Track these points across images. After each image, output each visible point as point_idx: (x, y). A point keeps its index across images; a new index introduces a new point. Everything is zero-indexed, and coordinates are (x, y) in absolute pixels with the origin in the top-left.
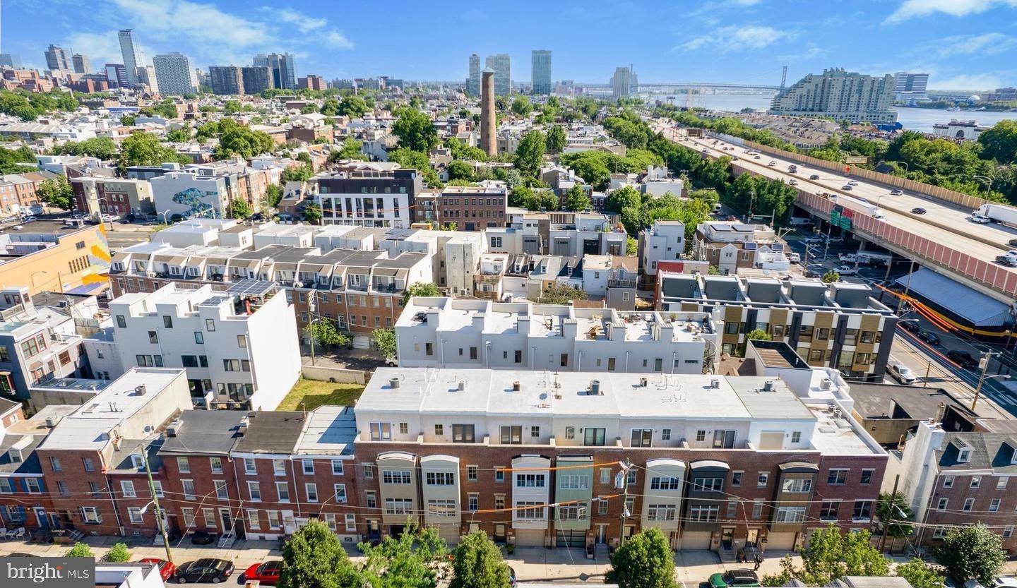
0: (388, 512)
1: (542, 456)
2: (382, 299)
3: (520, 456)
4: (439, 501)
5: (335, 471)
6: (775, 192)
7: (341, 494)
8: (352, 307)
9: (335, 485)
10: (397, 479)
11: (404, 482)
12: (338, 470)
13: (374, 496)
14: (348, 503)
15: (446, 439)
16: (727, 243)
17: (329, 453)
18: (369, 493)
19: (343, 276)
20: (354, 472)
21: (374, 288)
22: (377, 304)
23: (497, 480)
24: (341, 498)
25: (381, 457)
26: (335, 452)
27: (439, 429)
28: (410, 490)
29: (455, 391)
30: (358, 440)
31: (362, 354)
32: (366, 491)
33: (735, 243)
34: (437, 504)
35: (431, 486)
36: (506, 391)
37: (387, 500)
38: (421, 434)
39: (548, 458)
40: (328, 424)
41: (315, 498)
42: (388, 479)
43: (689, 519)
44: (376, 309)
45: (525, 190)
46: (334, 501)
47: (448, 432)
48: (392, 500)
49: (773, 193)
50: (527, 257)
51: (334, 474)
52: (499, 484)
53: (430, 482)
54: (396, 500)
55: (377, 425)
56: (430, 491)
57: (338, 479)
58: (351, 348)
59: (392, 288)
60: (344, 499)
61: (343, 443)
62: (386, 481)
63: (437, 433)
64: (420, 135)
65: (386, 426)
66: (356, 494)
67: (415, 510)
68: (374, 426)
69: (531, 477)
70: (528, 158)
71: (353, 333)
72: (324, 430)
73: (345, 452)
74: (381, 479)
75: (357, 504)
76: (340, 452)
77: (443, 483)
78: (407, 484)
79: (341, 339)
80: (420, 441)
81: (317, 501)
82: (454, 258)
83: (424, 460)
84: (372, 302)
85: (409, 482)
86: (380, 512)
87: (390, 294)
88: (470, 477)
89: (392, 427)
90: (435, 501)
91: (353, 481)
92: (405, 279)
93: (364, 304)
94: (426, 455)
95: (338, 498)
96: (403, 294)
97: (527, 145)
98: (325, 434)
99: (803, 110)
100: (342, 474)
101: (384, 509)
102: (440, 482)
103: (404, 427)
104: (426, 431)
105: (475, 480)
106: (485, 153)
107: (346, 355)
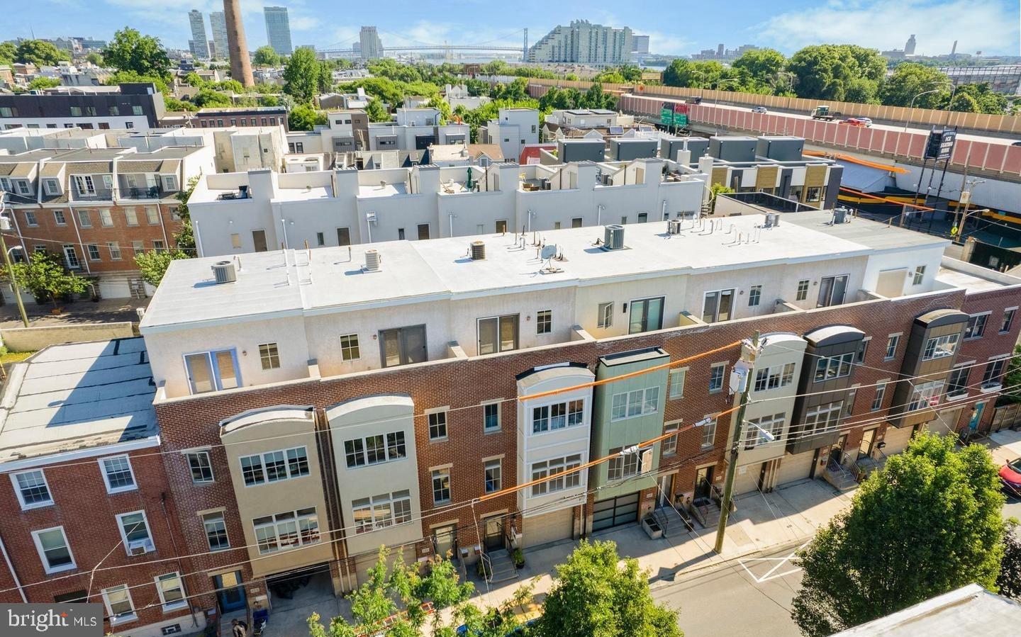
0: (264, 548)
1: (572, 365)
2: (141, 212)
3: (532, 371)
4: (375, 498)
5: (113, 484)
6: (595, 99)
7: (137, 533)
8: (87, 230)
9: (118, 517)
10: (276, 470)
11: (294, 473)
12: (118, 479)
13: (221, 520)
14: (161, 552)
15: (369, 362)
16: (590, 129)
17: (87, 442)
18: (207, 517)
19: (61, 176)
20: (164, 476)
21: (123, 195)
22: (133, 219)
23: (488, 431)
24: (137, 544)
25: (228, 428)
26: (105, 438)
27: (350, 347)
28: (309, 488)
29: (361, 271)
30: (161, 397)
31: (120, 306)
32: (199, 513)
33: (599, 128)
34: (372, 505)
35: (357, 469)
36: (457, 261)
37: (257, 522)
38: (312, 362)
39: (584, 366)
40: (76, 381)
41: (67, 560)
42: (252, 474)
43: (803, 434)
44: (134, 228)
45: (307, 111)
46: (121, 556)
47: (370, 347)
48: (269, 519)
49: (593, 99)
50: (349, 156)
51: (111, 490)
52: (493, 436)
53: (354, 460)
54: (279, 517)
55: (202, 357)
56: (353, 481)
57: (125, 502)
58: (97, 299)
59: (157, 192)
60: (147, 545)
61: (122, 414)
62: (249, 481)
63: (346, 356)
64: (146, 64)
65: (227, 358)
66: (177, 527)
67: (323, 531)
68: (196, 362)
69: (558, 410)
70: (300, 81)
71: (96, 274)
72: (64, 396)
73: (130, 434)
74: (238, 478)
75: (183, 549)
76: (119, 435)
77: (382, 456)
78: (301, 477)
79: (76, 284)
80: (315, 374)
81: (73, 565)
82: (247, 157)
83: (332, 415)
84: (124, 217)
85: (305, 470)
86: (244, 555)
87: (156, 201)
88: (434, 434)
89: (240, 357)
90: (366, 501)
91: (165, 496)
92: (178, 173)
93: (108, 220)
94: (336, 404)
95: (130, 546)
96: (179, 197)
97: (296, 66)
98: (67, 405)
99: (557, 61)
100: (134, 487)
101: (252, 545)
102: (377, 457)
103: (270, 355)
104: (320, 356)
105: (444, 439)
106: (241, 85)
107: (90, 311)
